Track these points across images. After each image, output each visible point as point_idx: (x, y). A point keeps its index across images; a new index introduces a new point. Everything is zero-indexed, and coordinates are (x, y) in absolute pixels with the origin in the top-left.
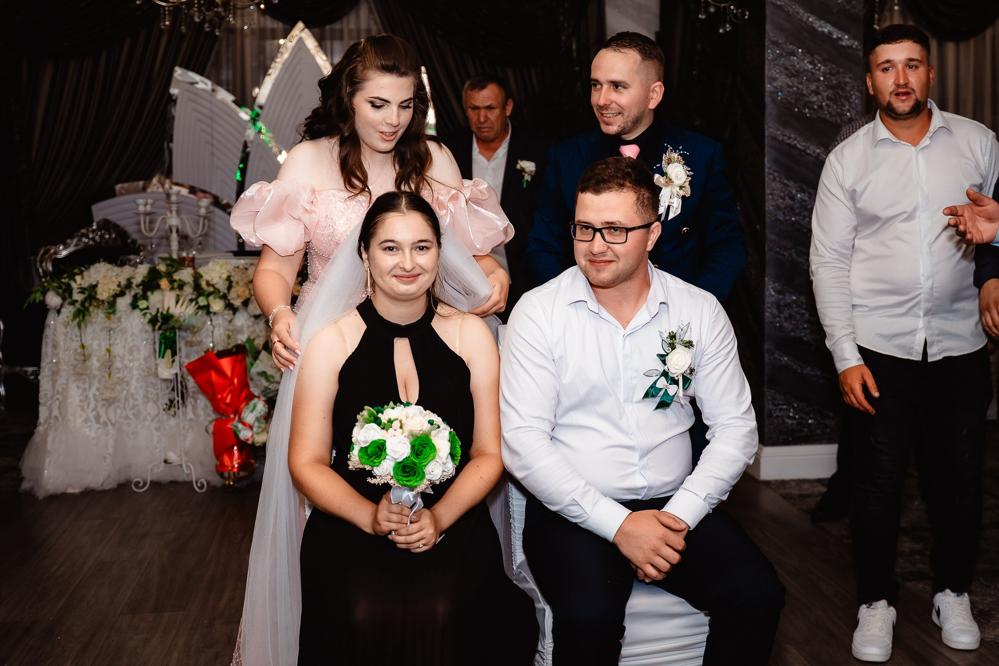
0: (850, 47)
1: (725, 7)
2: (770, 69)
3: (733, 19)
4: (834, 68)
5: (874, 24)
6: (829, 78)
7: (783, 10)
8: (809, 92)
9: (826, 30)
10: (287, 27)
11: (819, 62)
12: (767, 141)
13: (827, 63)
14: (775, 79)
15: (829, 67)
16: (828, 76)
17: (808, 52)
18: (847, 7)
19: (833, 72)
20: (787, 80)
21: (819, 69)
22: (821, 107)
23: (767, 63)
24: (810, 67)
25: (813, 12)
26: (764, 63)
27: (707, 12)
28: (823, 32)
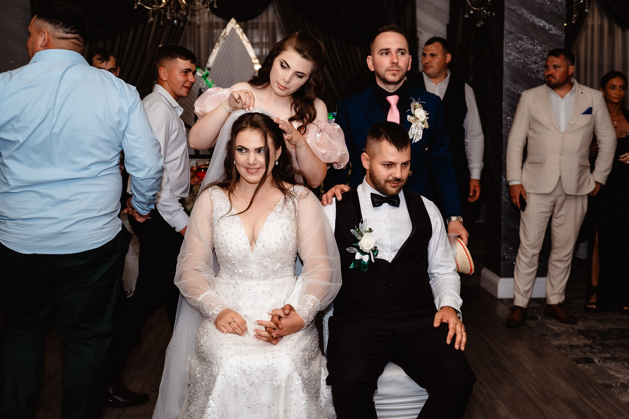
0: (558, 35)
1: (480, 10)
2: (506, 50)
3: (485, 17)
4: (546, 48)
5: (573, 20)
6: (543, 54)
7: (515, 12)
8: (531, 62)
9: (542, 25)
10: (226, 21)
11: (537, 44)
12: (504, 92)
13: (542, 45)
14: (509, 55)
15: (543, 47)
16: (543, 53)
17: (531, 38)
18: (555, 10)
19: (546, 50)
20: (517, 55)
21: (537, 49)
22: (538, 71)
23: (504, 44)
24: (531, 47)
25: (533, 14)
26: (503, 45)
27: (469, 14)
28: (540, 26)
